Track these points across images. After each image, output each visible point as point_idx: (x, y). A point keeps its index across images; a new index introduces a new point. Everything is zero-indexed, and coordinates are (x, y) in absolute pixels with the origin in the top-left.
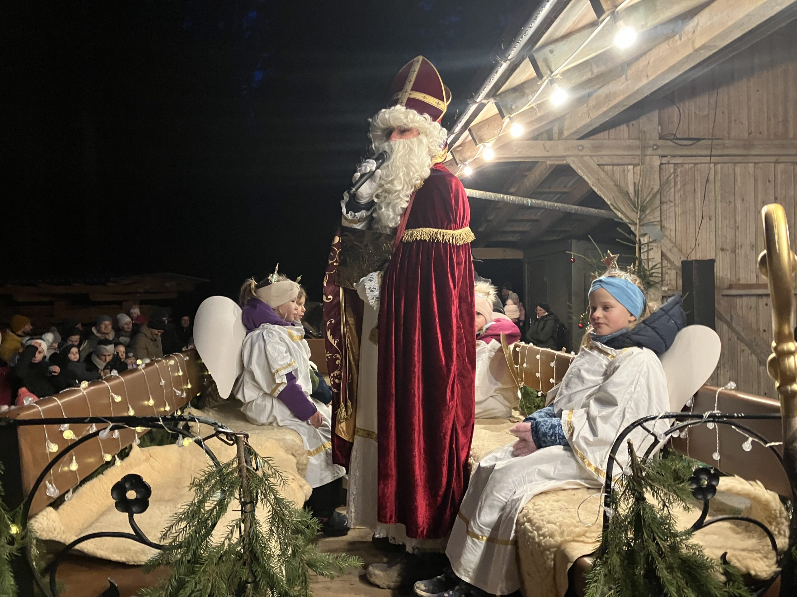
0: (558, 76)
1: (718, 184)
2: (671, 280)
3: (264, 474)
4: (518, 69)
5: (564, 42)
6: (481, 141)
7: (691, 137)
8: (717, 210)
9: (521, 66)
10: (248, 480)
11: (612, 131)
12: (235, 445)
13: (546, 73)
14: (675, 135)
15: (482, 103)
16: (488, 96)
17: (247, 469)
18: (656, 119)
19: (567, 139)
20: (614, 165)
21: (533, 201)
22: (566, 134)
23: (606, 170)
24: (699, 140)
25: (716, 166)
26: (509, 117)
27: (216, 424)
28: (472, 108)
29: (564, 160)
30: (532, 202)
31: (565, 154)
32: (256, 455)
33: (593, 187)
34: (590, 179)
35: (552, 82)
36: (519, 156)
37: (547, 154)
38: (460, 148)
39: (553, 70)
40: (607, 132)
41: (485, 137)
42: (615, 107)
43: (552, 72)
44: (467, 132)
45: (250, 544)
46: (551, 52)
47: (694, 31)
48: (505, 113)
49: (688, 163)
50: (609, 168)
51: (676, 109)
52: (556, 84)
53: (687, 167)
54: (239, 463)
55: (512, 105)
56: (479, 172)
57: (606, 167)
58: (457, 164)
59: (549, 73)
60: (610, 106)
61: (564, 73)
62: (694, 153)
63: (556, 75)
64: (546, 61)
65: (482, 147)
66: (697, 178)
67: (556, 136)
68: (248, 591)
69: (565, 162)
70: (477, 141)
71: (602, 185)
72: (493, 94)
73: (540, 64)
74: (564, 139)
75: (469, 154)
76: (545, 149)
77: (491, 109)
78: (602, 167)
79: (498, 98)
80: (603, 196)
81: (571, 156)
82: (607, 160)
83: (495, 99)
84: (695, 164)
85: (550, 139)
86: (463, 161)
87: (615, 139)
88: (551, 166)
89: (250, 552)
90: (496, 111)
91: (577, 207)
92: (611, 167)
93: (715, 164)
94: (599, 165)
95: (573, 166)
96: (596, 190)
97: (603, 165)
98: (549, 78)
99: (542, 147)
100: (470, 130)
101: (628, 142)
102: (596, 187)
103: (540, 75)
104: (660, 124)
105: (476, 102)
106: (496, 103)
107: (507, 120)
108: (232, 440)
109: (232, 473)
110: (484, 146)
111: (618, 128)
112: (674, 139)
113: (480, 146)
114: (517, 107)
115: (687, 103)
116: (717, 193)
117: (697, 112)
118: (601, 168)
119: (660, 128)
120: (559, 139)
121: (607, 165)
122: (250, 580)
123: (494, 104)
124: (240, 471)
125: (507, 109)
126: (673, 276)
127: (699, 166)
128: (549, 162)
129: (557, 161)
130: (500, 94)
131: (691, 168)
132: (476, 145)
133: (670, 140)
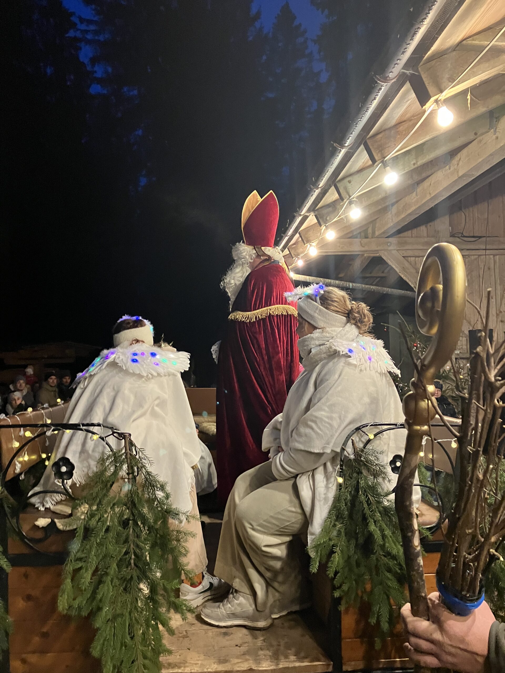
0: (354, 199)
1: (497, 271)
2: (462, 345)
3: (140, 457)
4: (328, 194)
5: (358, 175)
6: (308, 241)
7: (475, 235)
8: (497, 291)
9: (330, 191)
10: (131, 460)
11: (415, 231)
12: (123, 440)
13: (346, 197)
14: (462, 234)
15: (306, 215)
16: (309, 210)
17: (130, 454)
18: (447, 222)
19: (377, 237)
20: (416, 257)
21: (354, 284)
22: (377, 233)
23: (410, 261)
24: (480, 237)
25: (495, 257)
26: (325, 226)
27: (112, 428)
28: (299, 220)
29: (377, 254)
30: (352, 286)
31: (377, 249)
32: (135, 447)
33: (400, 274)
34: (397, 267)
35: (350, 203)
36: (341, 250)
37: (363, 249)
38: (294, 246)
39: (351, 195)
40: (410, 232)
41: (311, 238)
42: (410, 214)
43: (350, 197)
44: (297, 235)
45: (132, 497)
46: (350, 182)
47: (458, 164)
48: (322, 223)
49: (474, 255)
50: (413, 259)
51: (463, 214)
52: (353, 205)
53: (473, 257)
54: (126, 450)
55: (327, 217)
56: (308, 264)
57: (409, 258)
58: (293, 258)
59: (348, 197)
60: (406, 214)
61: (358, 197)
62: (477, 247)
63: (353, 198)
64: (346, 189)
65: (309, 245)
66: (481, 267)
67: (370, 235)
68: (130, 525)
69: (378, 254)
70: (305, 241)
71: (406, 272)
72: (312, 209)
73: (341, 190)
74: (376, 238)
75: (301, 250)
76: (361, 245)
77: (312, 219)
78: (407, 258)
79: (316, 212)
80: (408, 281)
81: (382, 250)
82: (410, 253)
83: (315, 213)
84: (480, 255)
85: (366, 237)
86: (297, 256)
87: (417, 237)
88: (369, 257)
89: (131, 503)
90: (316, 221)
91: (388, 289)
92: (414, 258)
93: (494, 255)
94: (403, 257)
95: (384, 258)
96: (402, 276)
97: (408, 257)
98: (348, 201)
99: (359, 244)
100: (299, 233)
101: (426, 240)
102: (402, 274)
103: (341, 198)
104: (450, 225)
105: (301, 215)
106: (315, 215)
107: (323, 228)
108: (122, 437)
109: (121, 455)
110: (310, 245)
111: (418, 228)
112: (462, 236)
113: (308, 245)
114: (330, 218)
115: (471, 209)
116: (496, 278)
117: (479, 216)
118: (406, 260)
119: (450, 228)
120: (372, 238)
121: (410, 257)
122: (131, 518)
123: (314, 216)
124: (126, 455)
125: (323, 220)
126: (464, 343)
127: (482, 257)
128: (365, 255)
129: (372, 254)
130: (318, 209)
131: (476, 259)
132: (305, 244)
133: (458, 237)
